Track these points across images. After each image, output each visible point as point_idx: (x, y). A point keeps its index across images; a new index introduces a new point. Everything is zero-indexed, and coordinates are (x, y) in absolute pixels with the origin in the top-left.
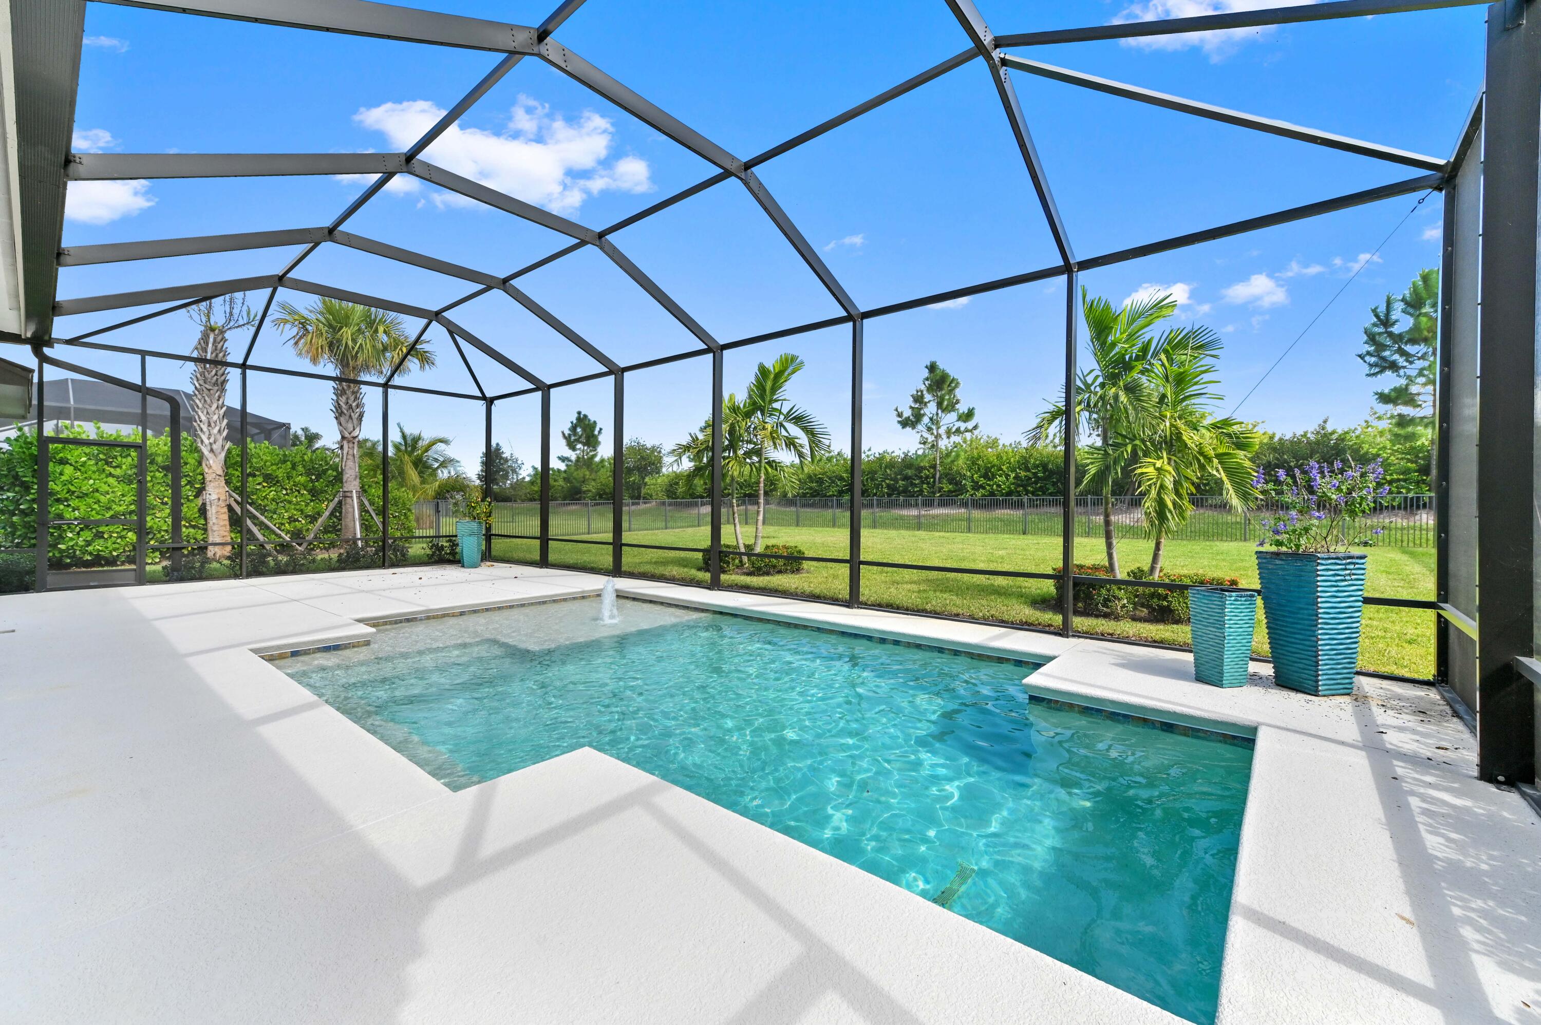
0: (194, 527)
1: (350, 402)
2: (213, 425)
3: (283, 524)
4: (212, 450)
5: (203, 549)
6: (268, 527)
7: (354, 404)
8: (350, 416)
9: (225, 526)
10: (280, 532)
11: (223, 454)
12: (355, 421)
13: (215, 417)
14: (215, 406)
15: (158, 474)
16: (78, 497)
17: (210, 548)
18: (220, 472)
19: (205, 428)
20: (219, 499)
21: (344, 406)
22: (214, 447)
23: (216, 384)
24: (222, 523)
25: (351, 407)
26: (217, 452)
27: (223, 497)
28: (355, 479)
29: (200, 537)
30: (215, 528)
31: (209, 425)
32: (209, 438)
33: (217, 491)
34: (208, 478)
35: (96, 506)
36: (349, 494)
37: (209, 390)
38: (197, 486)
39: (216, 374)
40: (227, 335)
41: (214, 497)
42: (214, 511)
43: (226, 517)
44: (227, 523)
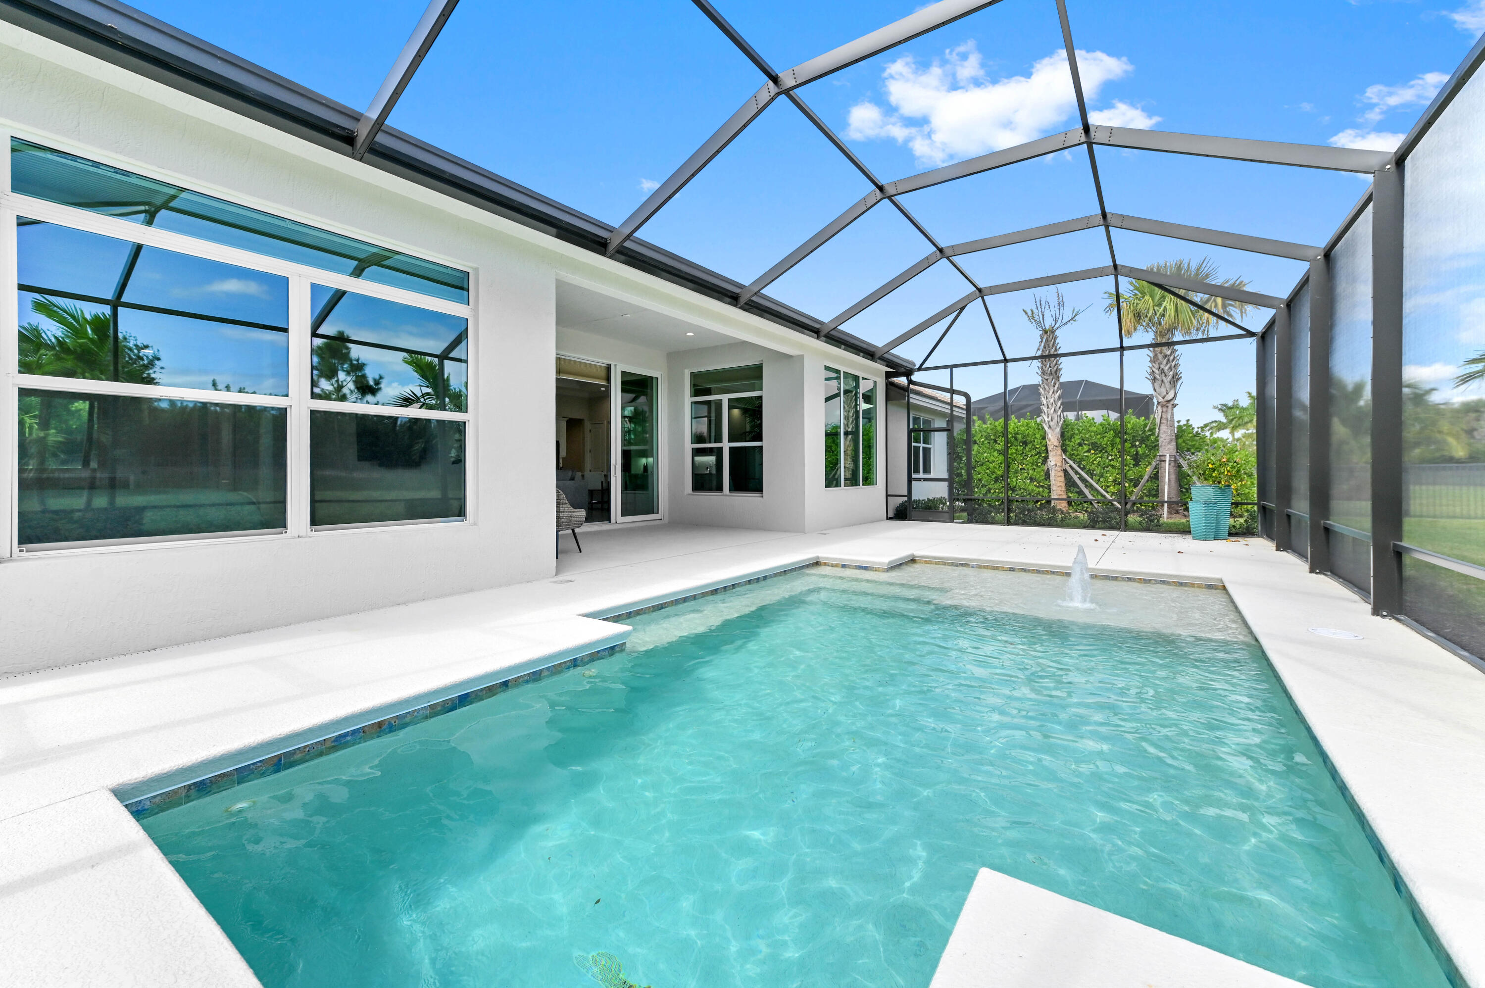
0: (1042, 486)
1: (1162, 366)
2: (1050, 406)
3: (1108, 487)
4: (1050, 427)
5: (1049, 502)
6: (1096, 490)
7: (1167, 368)
8: (1162, 381)
9: (1060, 486)
10: (1105, 493)
11: (1058, 430)
12: (1167, 384)
13: (1052, 400)
14: (1051, 391)
15: (1019, 447)
16: (980, 465)
17: (1052, 502)
18: (1056, 443)
19: (1045, 409)
20: (1056, 465)
21: (1157, 372)
22: (1051, 424)
23: (1051, 374)
24: (1059, 484)
25: (1163, 371)
26: (1053, 427)
27: (1059, 464)
28: (1169, 443)
29: (1046, 494)
30: (1054, 489)
31: (1048, 408)
32: (1048, 417)
33: (1055, 458)
34: (1050, 448)
35: (987, 471)
36: (1163, 458)
37: (1047, 380)
38: (1043, 455)
39: (1050, 366)
40: (1057, 333)
41: (1053, 463)
42: (1053, 475)
43: (1062, 479)
44: (1063, 484)
